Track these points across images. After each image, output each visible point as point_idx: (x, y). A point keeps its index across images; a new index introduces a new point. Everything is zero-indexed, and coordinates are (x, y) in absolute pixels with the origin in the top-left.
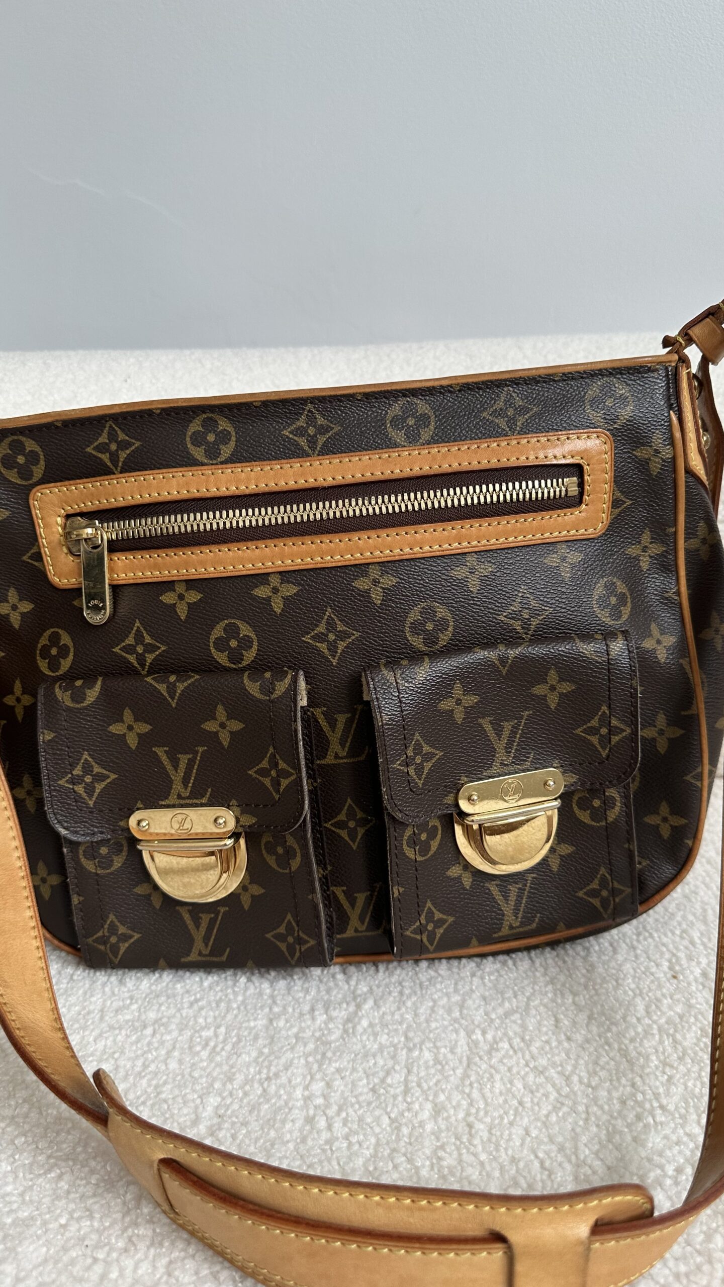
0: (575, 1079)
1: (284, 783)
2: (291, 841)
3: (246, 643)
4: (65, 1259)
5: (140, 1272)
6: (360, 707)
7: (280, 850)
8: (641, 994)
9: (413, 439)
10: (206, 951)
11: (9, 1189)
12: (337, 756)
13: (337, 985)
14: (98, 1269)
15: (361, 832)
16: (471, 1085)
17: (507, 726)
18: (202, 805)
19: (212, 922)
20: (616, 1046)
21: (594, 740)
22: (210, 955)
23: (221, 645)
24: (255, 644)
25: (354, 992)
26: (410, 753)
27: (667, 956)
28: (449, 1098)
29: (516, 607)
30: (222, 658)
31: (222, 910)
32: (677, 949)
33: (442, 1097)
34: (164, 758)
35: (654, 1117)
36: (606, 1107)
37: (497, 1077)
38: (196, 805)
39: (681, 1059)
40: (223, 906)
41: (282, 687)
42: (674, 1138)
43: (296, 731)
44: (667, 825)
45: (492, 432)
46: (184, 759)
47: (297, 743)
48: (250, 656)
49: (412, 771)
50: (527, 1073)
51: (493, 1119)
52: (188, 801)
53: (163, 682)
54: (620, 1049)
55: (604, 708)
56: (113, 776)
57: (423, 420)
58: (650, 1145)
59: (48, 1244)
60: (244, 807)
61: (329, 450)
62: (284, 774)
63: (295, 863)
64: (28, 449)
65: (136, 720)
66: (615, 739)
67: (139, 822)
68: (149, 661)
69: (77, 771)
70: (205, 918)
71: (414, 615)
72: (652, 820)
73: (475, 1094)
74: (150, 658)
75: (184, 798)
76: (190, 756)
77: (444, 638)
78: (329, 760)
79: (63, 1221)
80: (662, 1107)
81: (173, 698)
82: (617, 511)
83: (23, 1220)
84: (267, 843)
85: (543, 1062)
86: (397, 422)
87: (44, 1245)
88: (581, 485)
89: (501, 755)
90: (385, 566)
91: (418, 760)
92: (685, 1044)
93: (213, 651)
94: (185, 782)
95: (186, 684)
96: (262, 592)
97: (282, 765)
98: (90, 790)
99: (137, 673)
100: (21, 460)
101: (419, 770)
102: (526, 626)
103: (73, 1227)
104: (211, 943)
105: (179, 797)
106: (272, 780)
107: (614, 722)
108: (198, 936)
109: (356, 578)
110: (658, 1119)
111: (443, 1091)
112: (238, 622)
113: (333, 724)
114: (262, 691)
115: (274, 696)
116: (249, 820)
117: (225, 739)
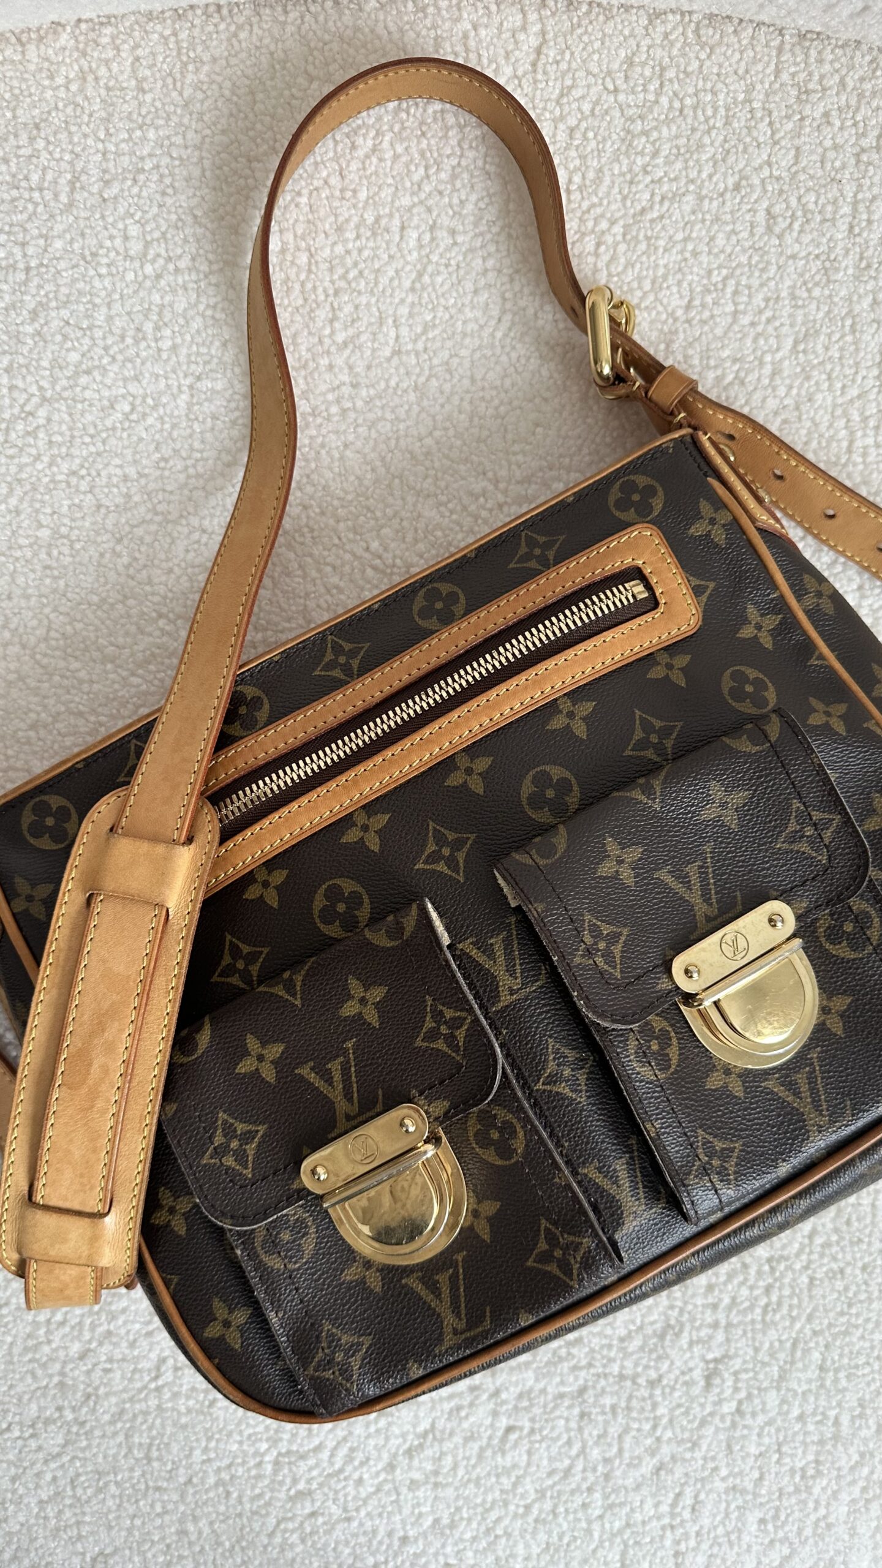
1: (461, 1034)
2: (502, 1115)
3: (355, 901)
6: (513, 919)
7: (495, 1135)
9: (447, 619)
10: (461, 1325)
12: (512, 991)
15: (582, 1078)
17: (692, 870)
18: (378, 1114)
19: (454, 1280)
21: (804, 847)
22: (469, 1328)
23: (328, 914)
24: (365, 895)
26: (588, 938)
29: (639, 734)
30: (333, 930)
31: (459, 1257)
34: (312, 1077)
38: (372, 1118)
40: (459, 1251)
41: (410, 922)
43: (447, 961)
45: (528, 575)
46: (335, 1067)
47: (454, 976)
48: (364, 913)
49: (600, 961)
52: (360, 1119)
53: (277, 984)
55: (796, 804)
56: (262, 1129)
57: (453, 598)
60: (429, 1091)
61: (366, 668)
62: (455, 1024)
63: (519, 1144)
64: (54, 807)
65: (263, 1045)
66: (827, 835)
67: (313, 1172)
68: (255, 974)
69: (219, 1139)
70: (443, 1279)
71: (527, 788)
74: (255, 969)
75: (355, 1117)
76: (341, 1059)
77: (573, 799)
78: (505, 999)
81: (294, 995)
82: (704, 598)
84: (476, 1135)
86: (425, 613)
88: (649, 587)
89: (702, 911)
90: (473, 750)
91: (602, 945)
93: (321, 926)
94: (348, 1095)
95: (303, 972)
96: (351, 836)
97: (449, 1014)
98: (241, 1157)
100: (50, 821)
101: (608, 956)
102: (659, 749)
104: (463, 1312)
105: (348, 1118)
106: (445, 1040)
107: (816, 815)
108: (444, 1308)
109: (447, 776)
112: (338, 881)
113: (489, 951)
114: (390, 936)
115: (407, 934)
116: (439, 1107)
117: (372, 1017)
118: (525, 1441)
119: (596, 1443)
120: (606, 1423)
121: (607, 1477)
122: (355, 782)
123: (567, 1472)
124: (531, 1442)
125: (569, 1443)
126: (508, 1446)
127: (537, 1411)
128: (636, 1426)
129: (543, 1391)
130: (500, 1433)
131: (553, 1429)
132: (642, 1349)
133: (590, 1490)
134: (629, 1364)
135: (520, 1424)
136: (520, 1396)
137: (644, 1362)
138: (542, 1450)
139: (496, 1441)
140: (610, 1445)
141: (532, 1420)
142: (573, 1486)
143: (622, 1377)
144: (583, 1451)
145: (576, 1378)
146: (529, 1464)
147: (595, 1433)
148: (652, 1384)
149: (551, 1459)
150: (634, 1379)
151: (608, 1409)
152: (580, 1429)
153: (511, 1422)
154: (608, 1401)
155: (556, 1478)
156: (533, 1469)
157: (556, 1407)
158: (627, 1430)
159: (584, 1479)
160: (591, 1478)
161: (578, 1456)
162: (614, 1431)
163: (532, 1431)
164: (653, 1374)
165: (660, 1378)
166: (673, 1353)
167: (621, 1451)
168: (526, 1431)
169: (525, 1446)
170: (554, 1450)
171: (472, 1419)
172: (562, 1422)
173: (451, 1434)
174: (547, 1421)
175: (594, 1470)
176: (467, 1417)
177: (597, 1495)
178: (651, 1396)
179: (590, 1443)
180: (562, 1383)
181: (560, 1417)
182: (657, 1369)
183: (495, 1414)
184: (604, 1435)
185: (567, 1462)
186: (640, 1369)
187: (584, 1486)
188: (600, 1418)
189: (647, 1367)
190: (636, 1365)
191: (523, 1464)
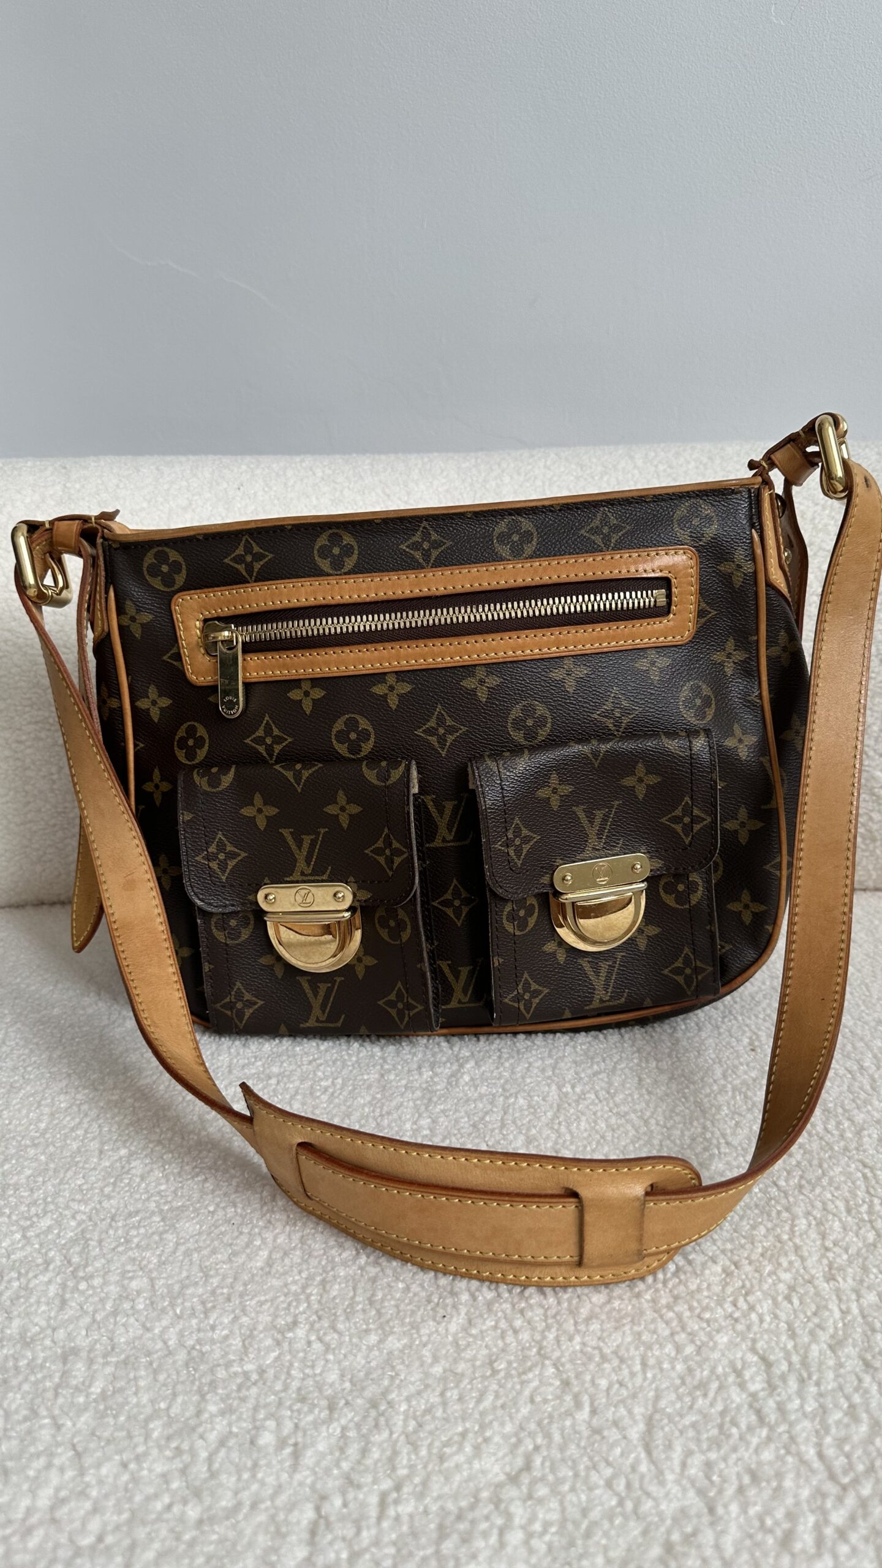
0: (653, 1121)
1: (397, 860)
2: (401, 914)
3: (364, 736)
4: (217, 1231)
5: (279, 1241)
6: (466, 795)
7: (392, 923)
8: (720, 1062)
9: (517, 554)
10: (323, 1019)
11: (163, 1187)
12: (444, 840)
13: (441, 1051)
14: (245, 1239)
15: (465, 910)
16: (560, 1123)
17: (599, 814)
18: (323, 881)
19: (329, 991)
20: (692, 1099)
21: (678, 828)
22: (327, 1021)
23: (342, 737)
24: (373, 736)
25: (457, 1056)
26: (510, 835)
27: (748, 1034)
28: (540, 1132)
29: (608, 706)
30: (342, 749)
31: (339, 979)
32: (759, 1029)
33: (534, 1131)
34: (290, 839)
35: (719, 1149)
36: (678, 1142)
37: (584, 1118)
38: (318, 881)
39: (749, 1110)
40: (340, 975)
41: (396, 774)
42: (735, 1163)
43: (409, 813)
44: (749, 912)
45: (591, 549)
46: (307, 840)
47: (409, 825)
48: (367, 747)
49: (512, 853)
50: (610, 1117)
51: (578, 1147)
52: (310, 878)
53: (289, 770)
54: (695, 1102)
55: (687, 799)
56: (244, 854)
57: (527, 537)
58: (713, 1168)
59: (200, 1223)
60: (360, 884)
61: (440, 563)
62: (398, 852)
63: (406, 935)
64: (171, 559)
65: (265, 804)
66: (697, 827)
67: (266, 897)
68: (277, 751)
69: (212, 849)
70: (323, 988)
71: (516, 712)
72: (735, 907)
73: (563, 1129)
74: (277, 748)
75: (306, 875)
76: (313, 837)
77: (543, 733)
78: (437, 843)
79: (211, 1209)
80: (727, 1143)
81: (299, 784)
82: (703, 620)
83: (178, 1208)
84: (380, 917)
85: (624, 1109)
86: (503, 538)
87: (197, 1223)
88: (669, 596)
89: (593, 841)
90: (492, 667)
91: (517, 842)
92: (755, 1099)
93: (334, 742)
94: (308, 860)
95: (310, 771)
96: (379, 690)
97: (396, 844)
99: (263, 761)
100: (165, 568)
101: (518, 851)
102: (617, 723)
103: (220, 1213)
104: (327, 1011)
105: (303, 873)
106: (386, 859)
107: (696, 812)
108: (316, 1004)
109: (464, 678)
110: (722, 1150)
111: (535, 1127)
112: (357, 717)
113: (441, 811)
114: (378, 778)
115: (389, 782)
116: (365, 895)
117: (344, 821)
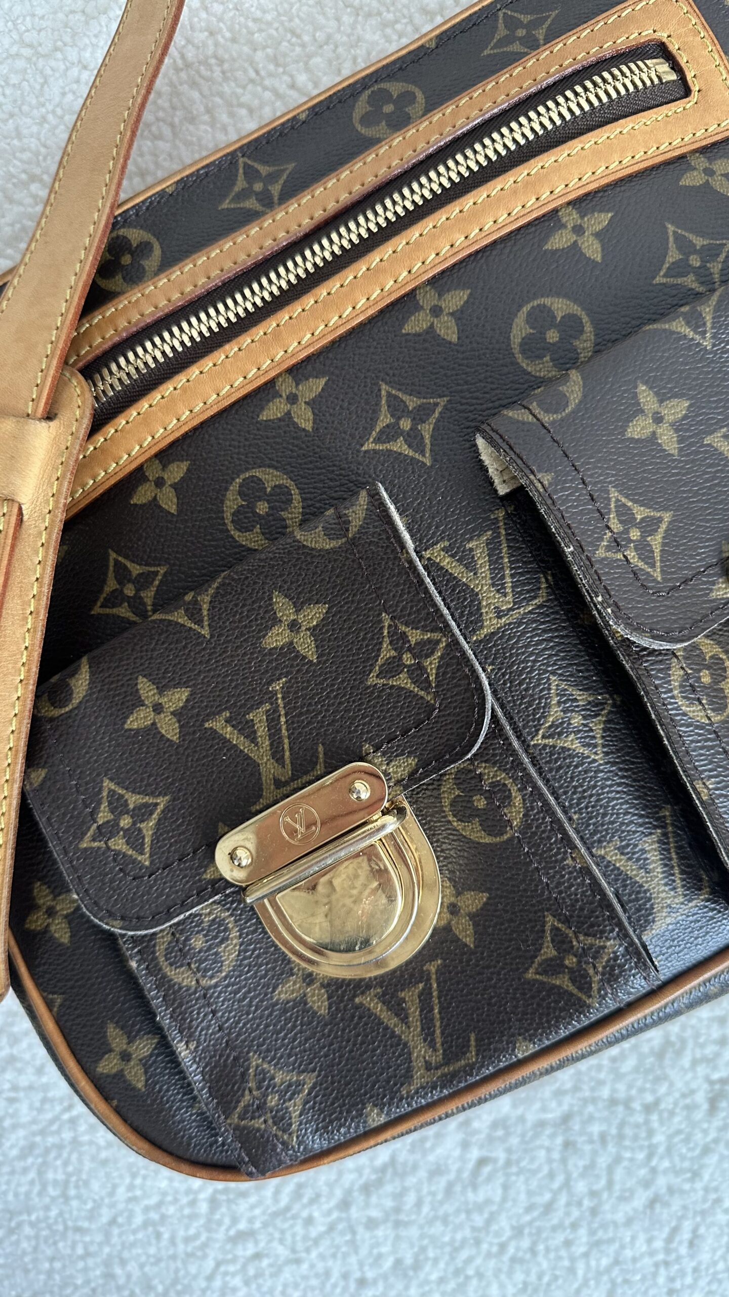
1: (432, 664)
2: (490, 773)
3: (281, 497)
6: (501, 514)
7: (480, 803)
10: (436, 1058)
12: (499, 614)
15: (597, 726)
18: (318, 779)
22: (447, 1061)
23: (245, 519)
24: (295, 491)
26: (616, 525)
30: (252, 539)
31: (432, 967)
34: (228, 732)
40: (432, 959)
41: (358, 513)
46: (258, 717)
48: (294, 513)
49: (631, 554)
52: (294, 785)
53: (177, 608)
56: (162, 802)
57: (405, 99)
60: (388, 747)
61: (290, 192)
62: (424, 650)
63: (515, 813)
65: (161, 690)
67: (232, 856)
68: (149, 601)
69: (104, 815)
70: (410, 996)
71: (520, 329)
74: (148, 596)
75: (286, 783)
76: (267, 706)
77: (585, 343)
78: (491, 624)
81: (199, 622)
84: (453, 803)
86: (370, 118)
88: (676, 67)
90: (442, 280)
91: (635, 534)
93: (236, 534)
94: (277, 754)
95: (211, 591)
96: (274, 411)
97: (415, 636)
98: (134, 838)
101: (644, 549)
104: (439, 1040)
105: (278, 784)
106: (410, 673)
108: (412, 1036)
112: (257, 473)
114: (329, 534)
115: (353, 531)
116: (402, 767)
117: (307, 647)
118: (500, 1174)
119: (583, 1175)
120: (595, 1153)
121: (594, 1212)
122: (277, 334)
123: (549, 1208)
124: (507, 1175)
125: (551, 1175)
126: (481, 1179)
127: (514, 1141)
128: (628, 1155)
129: (522, 1119)
130: (470, 1165)
131: (532, 1160)
132: (636, 1070)
133: (574, 1226)
134: (621, 1087)
135: (493, 1155)
136: (495, 1125)
137: (639, 1083)
138: (520, 1184)
139: (466, 1175)
140: (598, 1177)
141: (509, 1151)
142: (555, 1221)
143: (613, 1102)
144: (567, 1185)
145: (560, 1104)
146: (504, 1199)
147: (581, 1163)
148: (648, 1109)
149: (530, 1193)
150: (627, 1103)
151: (596, 1138)
152: (564, 1161)
153: (485, 1153)
154: (596, 1129)
155: (535, 1214)
156: (509, 1204)
157: (536, 1136)
158: (618, 1160)
159: (568, 1214)
160: (575, 1213)
161: (560, 1189)
162: (603, 1161)
163: (508, 1163)
164: (649, 1098)
165: (657, 1103)
166: (673, 1074)
167: (610, 1184)
168: (501, 1162)
169: (500, 1179)
170: (534, 1184)
171: (439, 1151)
172: (542, 1153)
173: (415, 1167)
174: (526, 1151)
175: (579, 1204)
176: (433, 1148)
177: (583, 1232)
178: (647, 1122)
179: (575, 1175)
180: (544, 1109)
181: (541, 1147)
182: (653, 1091)
183: (465, 1145)
184: (592, 1165)
185: (547, 1196)
186: (634, 1092)
187: (567, 1222)
188: (587, 1148)
189: (642, 1090)
190: (630, 1087)
191: (497, 1198)
